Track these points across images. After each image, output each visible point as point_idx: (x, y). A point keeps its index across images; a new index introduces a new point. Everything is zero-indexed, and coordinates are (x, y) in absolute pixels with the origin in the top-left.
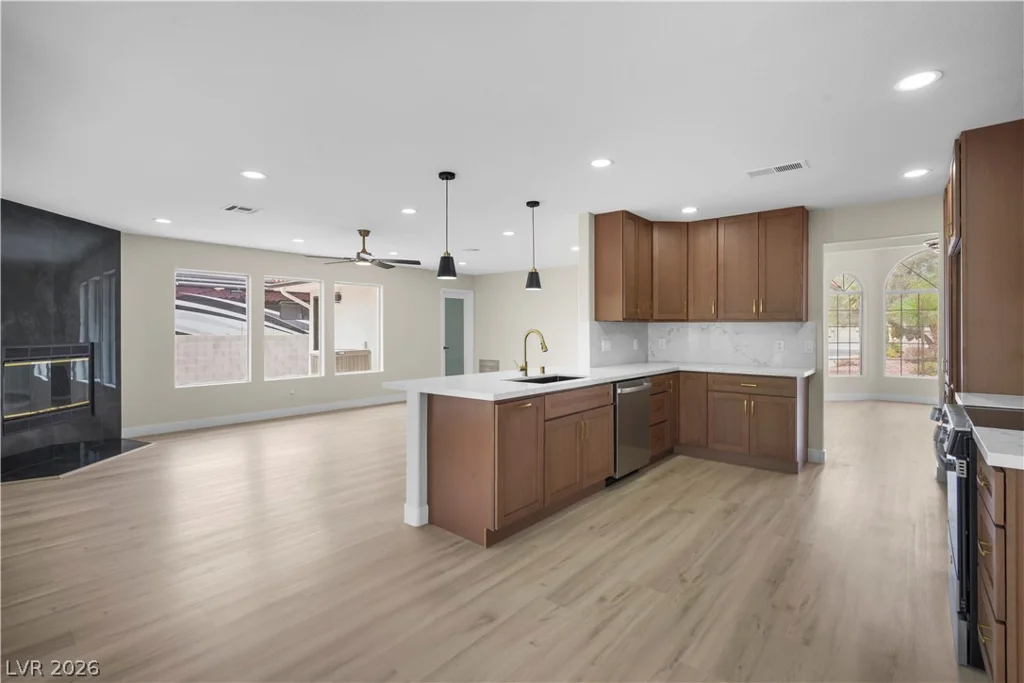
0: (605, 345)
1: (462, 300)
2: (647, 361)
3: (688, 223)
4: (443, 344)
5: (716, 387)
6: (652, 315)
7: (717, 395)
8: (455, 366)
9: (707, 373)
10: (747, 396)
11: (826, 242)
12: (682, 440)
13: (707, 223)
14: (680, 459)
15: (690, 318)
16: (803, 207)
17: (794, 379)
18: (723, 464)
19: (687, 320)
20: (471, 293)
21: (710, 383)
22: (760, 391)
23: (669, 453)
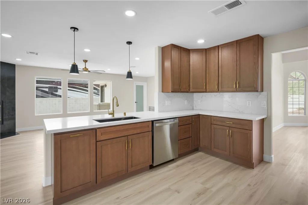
0: (167, 103)
1: (143, 86)
2: (193, 109)
3: (206, 49)
4: (135, 101)
5: (215, 123)
6: (189, 90)
7: (215, 126)
8: (140, 108)
9: (211, 116)
10: (228, 128)
11: (273, 52)
12: (201, 145)
13: (214, 48)
14: (200, 154)
15: (207, 91)
16: (258, 35)
17: (251, 121)
18: (218, 159)
19: (206, 92)
20: (146, 83)
21: (212, 120)
22: (234, 126)
23: (196, 150)
